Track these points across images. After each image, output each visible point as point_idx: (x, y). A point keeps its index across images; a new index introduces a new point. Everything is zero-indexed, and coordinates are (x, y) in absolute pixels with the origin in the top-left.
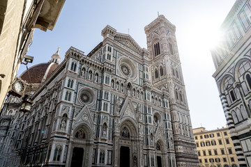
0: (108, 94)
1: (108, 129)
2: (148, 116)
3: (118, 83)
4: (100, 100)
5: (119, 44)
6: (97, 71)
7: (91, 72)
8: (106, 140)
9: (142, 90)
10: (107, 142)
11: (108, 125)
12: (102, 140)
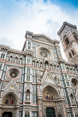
0: (30, 70)
1: (31, 95)
2: (65, 81)
3: (38, 62)
4: (24, 75)
5: (37, 40)
6: (21, 57)
7: (16, 58)
8: (29, 103)
9: (58, 64)
10: (31, 105)
11: (31, 91)
12: (26, 103)
